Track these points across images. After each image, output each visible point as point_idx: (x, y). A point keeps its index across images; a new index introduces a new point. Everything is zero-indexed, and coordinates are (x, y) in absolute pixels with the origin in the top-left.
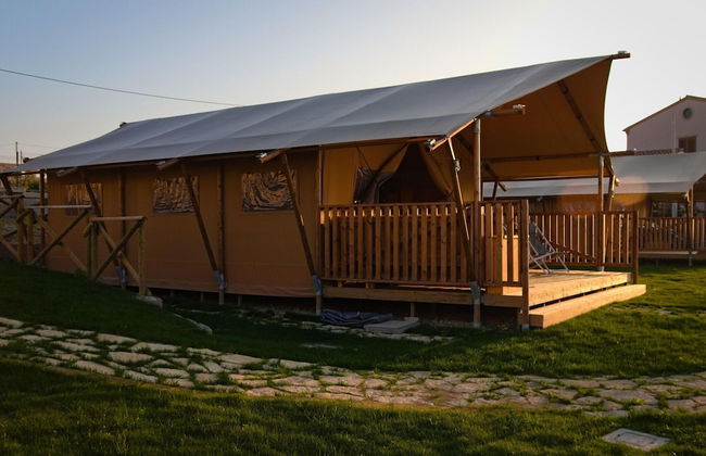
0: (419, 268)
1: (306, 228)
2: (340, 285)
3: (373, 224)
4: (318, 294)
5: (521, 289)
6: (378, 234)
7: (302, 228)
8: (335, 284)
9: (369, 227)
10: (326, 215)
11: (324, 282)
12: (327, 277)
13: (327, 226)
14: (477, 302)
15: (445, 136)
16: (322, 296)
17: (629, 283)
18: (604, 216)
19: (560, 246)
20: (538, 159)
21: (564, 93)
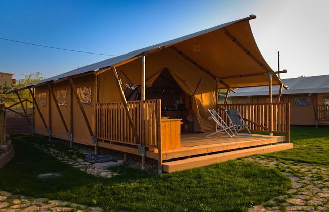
2: (103, 141)
4: (95, 145)
5: (158, 149)
8: (101, 141)
11: (98, 139)
14: (143, 155)
15: (110, 66)
16: (97, 146)
17: (285, 142)
18: (272, 106)
19: (251, 122)
20: (241, 77)
21: (234, 41)
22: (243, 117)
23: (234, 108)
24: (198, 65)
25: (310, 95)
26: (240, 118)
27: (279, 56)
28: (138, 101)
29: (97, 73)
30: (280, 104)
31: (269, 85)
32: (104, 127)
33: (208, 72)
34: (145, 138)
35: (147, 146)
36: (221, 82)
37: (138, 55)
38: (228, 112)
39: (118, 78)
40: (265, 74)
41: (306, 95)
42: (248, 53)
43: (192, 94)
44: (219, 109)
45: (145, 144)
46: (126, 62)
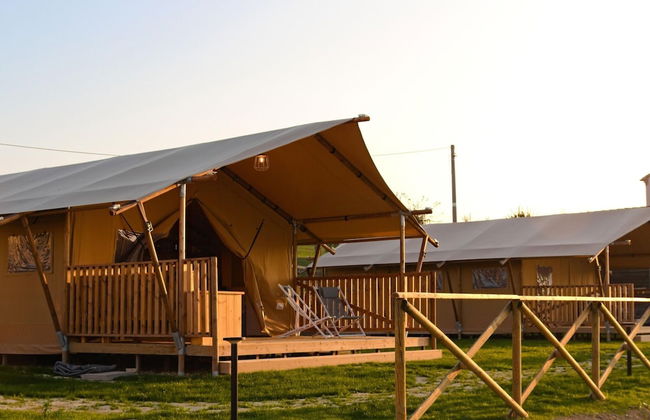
0: (139, 322)
1: (50, 287)
2: (83, 341)
3: (107, 282)
4: (64, 349)
5: (211, 339)
6: (110, 292)
7: (46, 287)
8: (78, 339)
9: (103, 284)
10: (72, 274)
12: (71, 334)
13: (72, 285)
14: (181, 352)
15: (135, 201)
16: (68, 352)
17: (427, 348)
18: (406, 278)
19: (367, 311)
20: (346, 219)
21: (332, 152)
22: (349, 302)
23: (330, 285)
24: (257, 194)
25: (503, 263)
26: (345, 304)
27: (453, 156)
28: (172, 261)
29: (118, 213)
30: (420, 274)
31: (400, 238)
32: (90, 312)
33: (277, 207)
34: (186, 322)
35: (189, 335)
36: (304, 229)
37: (176, 184)
38: (320, 292)
39: (146, 220)
40: (392, 215)
41: (495, 262)
42: (360, 175)
43: (243, 254)
44: (298, 288)
45: (186, 333)
46: (157, 194)
